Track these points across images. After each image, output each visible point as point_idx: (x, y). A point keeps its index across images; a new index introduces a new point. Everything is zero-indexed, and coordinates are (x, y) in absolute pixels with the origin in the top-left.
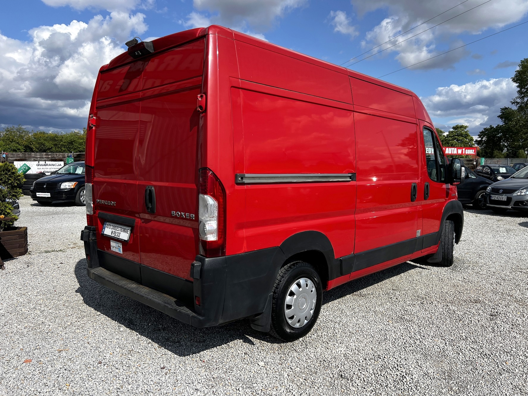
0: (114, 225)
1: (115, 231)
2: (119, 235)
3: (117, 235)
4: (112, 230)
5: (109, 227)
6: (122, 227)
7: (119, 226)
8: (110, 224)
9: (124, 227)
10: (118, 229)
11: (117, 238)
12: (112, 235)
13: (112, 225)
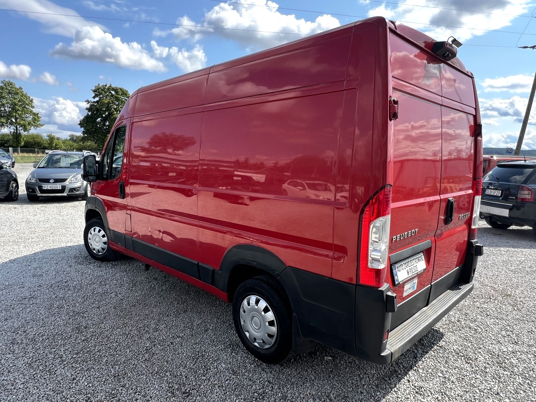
0: (406, 262)
1: (410, 268)
2: (416, 269)
3: (414, 271)
4: (407, 269)
5: (400, 268)
6: (415, 258)
7: (411, 259)
8: (401, 264)
9: (416, 257)
10: (412, 264)
11: (415, 274)
12: (410, 275)
13: (403, 263)
